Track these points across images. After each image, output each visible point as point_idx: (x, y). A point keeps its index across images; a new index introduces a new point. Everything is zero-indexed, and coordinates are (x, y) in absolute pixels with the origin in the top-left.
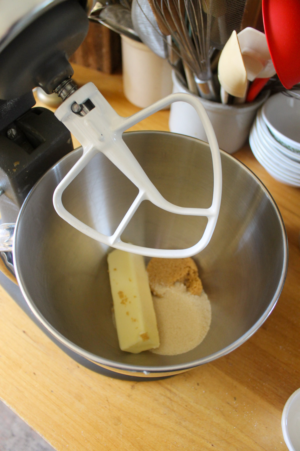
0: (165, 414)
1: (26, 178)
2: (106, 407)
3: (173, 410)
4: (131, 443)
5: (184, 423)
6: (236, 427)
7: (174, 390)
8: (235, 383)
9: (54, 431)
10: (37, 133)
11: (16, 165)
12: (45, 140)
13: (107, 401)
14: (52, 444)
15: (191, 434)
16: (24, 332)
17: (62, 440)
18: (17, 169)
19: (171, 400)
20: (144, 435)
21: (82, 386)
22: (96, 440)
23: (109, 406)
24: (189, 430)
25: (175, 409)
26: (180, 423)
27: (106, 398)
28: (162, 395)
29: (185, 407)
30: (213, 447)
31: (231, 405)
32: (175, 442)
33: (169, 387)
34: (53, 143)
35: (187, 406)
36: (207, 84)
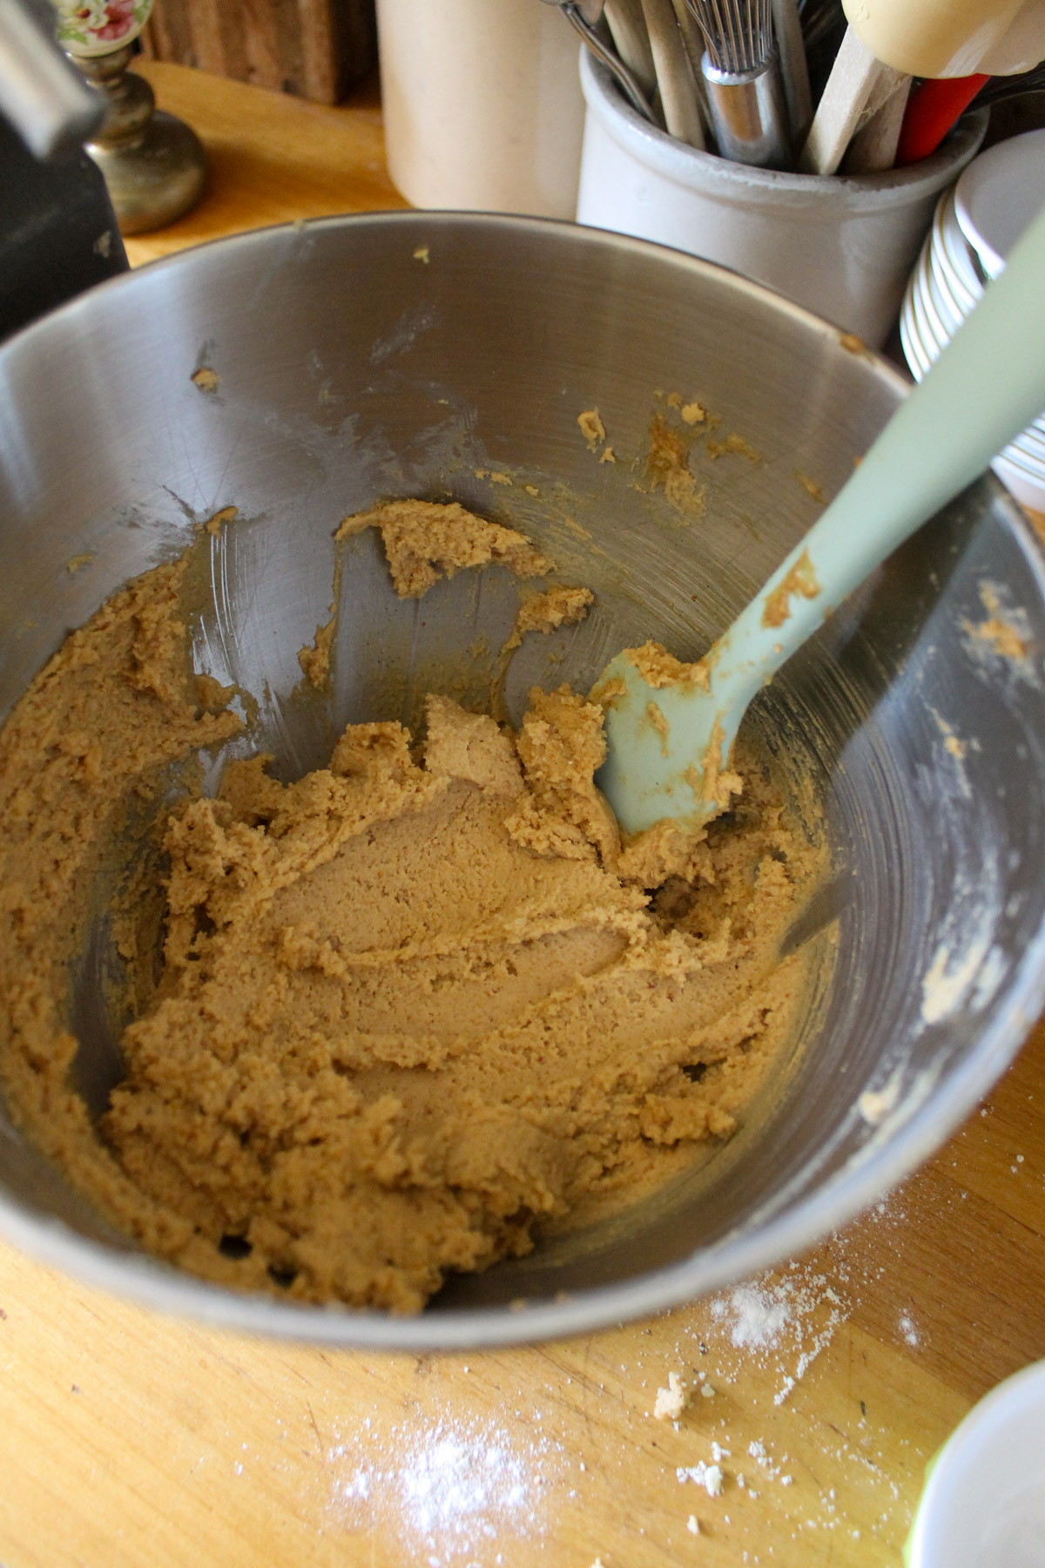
5: (643, 1520)
7: (602, 1377)
8: (862, 1341)
13: (313, 1425)
19: (588, 1419)
23: (322, 1449)
24: (667, 1551)
25: (606, 1458)
26: (628, 1517)
27: (309, 1412)
28: (549, 1397)
29: (650, 1447)
31: (845, 1436)
35: (658, 1444)
36: (750, 89)
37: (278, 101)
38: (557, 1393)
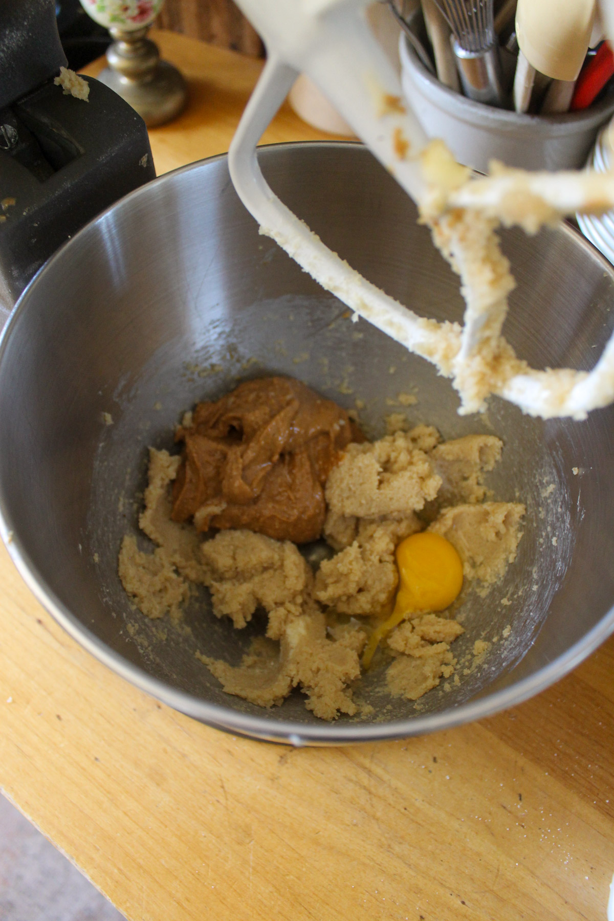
0: (355, 825)
1: (34, 241)
2: (218, 801)
3: (374, 817)
4: (274, 886)
5: (397, 848)
6: (520, 864)
7: (379, 771)
8: (522, 761)
9: (98, 850)
10: (64, 133)
11: (6, 205)
12: (82, 150)
13: (223, 787)
14: (93, 878)
15: (413, 874)
16: (40, 622)
17: (116, 871)
18: (8, 215)
19: (370, 793)
20: (304, 869)
21: (165, 751)
22: (193, 874)
23: (227, 799)
24: (409, 865)
25: (379, 814)
26: (389, 846)
27: (221, 780)
28: (351, 780)
29: (403, 810)
30: (464, 906)
31: (510, 812)
32: (377, 890)
33: (367, 762)
34: (103, 159)
35: (408, 809)
36: (482, 60)
37: (226, 55)
38: (354, 778)
